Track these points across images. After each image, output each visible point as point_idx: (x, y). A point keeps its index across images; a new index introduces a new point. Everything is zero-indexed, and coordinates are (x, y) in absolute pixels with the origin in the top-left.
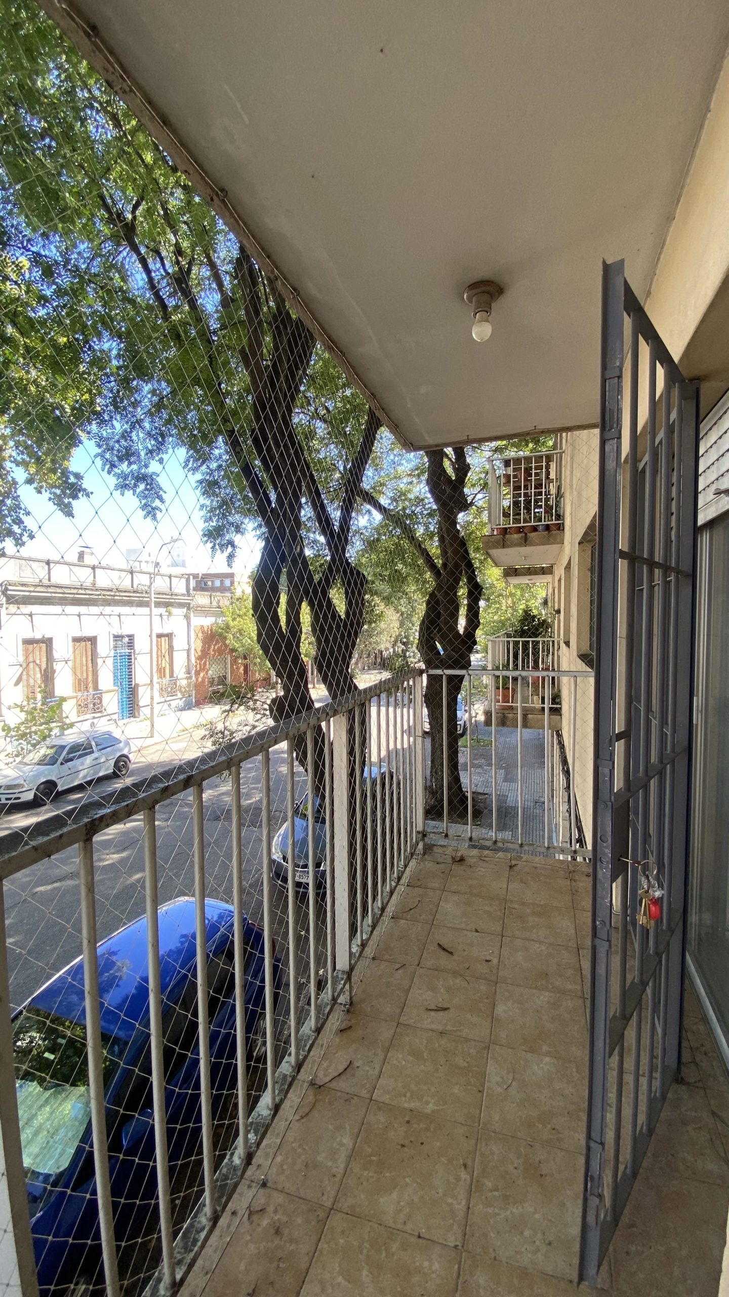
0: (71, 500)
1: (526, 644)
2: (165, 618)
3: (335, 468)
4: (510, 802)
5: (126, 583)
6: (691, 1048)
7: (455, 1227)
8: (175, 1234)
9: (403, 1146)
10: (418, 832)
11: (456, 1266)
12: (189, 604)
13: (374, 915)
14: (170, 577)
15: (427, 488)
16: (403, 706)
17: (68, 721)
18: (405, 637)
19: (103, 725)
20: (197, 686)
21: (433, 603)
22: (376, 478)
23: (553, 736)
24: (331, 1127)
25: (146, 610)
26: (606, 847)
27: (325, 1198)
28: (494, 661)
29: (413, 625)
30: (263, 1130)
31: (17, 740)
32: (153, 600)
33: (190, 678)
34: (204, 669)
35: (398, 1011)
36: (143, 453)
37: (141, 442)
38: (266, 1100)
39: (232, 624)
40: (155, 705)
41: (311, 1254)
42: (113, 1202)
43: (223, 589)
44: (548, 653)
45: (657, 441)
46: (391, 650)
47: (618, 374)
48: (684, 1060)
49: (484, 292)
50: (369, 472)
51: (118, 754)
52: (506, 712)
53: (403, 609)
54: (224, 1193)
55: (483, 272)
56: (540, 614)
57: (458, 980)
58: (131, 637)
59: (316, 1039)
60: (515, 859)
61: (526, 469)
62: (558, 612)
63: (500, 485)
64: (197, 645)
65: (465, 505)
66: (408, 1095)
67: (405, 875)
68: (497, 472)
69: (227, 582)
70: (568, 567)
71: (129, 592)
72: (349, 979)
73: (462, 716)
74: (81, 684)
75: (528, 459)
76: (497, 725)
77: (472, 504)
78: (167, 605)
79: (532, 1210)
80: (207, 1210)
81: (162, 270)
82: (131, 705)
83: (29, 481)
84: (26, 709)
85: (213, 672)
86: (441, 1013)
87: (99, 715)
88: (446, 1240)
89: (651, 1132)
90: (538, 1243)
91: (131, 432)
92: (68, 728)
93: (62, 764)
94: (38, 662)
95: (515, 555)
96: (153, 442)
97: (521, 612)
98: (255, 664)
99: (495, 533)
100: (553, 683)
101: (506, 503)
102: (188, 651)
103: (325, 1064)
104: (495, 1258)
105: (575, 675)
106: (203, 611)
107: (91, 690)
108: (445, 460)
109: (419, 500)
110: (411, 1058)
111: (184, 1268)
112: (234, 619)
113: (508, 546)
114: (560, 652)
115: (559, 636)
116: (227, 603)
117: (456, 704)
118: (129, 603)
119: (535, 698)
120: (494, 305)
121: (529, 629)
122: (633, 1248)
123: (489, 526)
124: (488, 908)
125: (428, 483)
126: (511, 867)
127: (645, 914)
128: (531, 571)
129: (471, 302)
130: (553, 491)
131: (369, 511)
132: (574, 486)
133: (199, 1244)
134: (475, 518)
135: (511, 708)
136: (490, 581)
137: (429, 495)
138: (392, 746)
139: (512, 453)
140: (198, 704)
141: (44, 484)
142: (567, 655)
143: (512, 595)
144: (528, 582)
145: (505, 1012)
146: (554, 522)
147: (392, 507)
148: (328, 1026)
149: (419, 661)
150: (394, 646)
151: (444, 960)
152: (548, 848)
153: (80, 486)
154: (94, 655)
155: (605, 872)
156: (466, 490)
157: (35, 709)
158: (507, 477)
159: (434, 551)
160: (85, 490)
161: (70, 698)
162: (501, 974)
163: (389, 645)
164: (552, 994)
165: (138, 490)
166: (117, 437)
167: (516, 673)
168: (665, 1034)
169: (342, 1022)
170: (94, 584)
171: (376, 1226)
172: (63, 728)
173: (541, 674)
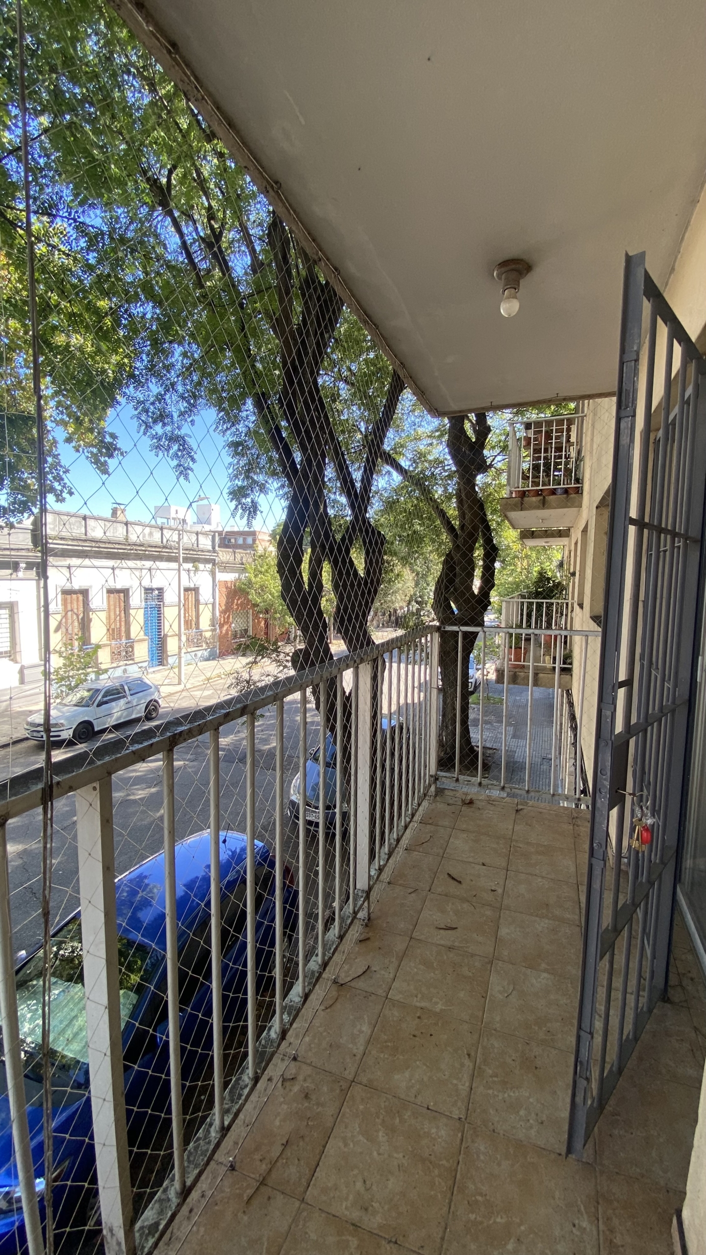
0: (107, 458)
1: (539, 605)
2: (192, 574)
3: (356, 428)
4: (518, 757)
5: (156, 537)
6: (678, 974)
7: (459, 1104)
8: (225, 1085)
9: (414, 1036)
10: (431, 776)
11: (460, 1135)
12: (215, 560)
13: (390, 845)
14: (197, 534)
15: (447, 450)
16: (415, 663)
17: (103, 667)
18: (420, 597)
19: (134, 672)
20: (222, 638)
21: (449, 565)
22: (397, 439)
23: (562, 696)
24: (351, 1017)
25: (174, 565)
26: (605, 780)
27: (347, 1072)
28: (507, 621)
29: (428, 585)
30: (295, 1013)
31: (57, 683)
32: (182, 555)
33: (215, 630)
34: (227, 622)
35: (411, 927)
36: (175, 415)
37: (175, 406)
38: (298, 989)
39: (253, 580)
40: (183, 655)
41: (335, 1116)
42: (181, 1046)
43: (245, 546)
44: (562, 614)
45: (671, 418)
46: (406, 609)
47: (635, 357)
48: (671, 983)
49: (512, 270)
50: (390, 434)
51: (149, 699)
52: (517, 670)
53: (419, 569)
54: (264, 1059)
55: (512, 251)
56: (556, 577)
57: (465, 905)
58: (161, 590)
59: (339, 944)
60: (522, 804)
61: (546, 432)
62: (573, 574)
63: (520, 448)
64: (221, 600)
65: (483, 467)
66: (419, 996)
67: (418, 813)
68: (518, 435)
69: (250, 540)
70: (585, 531)
71: (159, 547)
72: (368, 897)
73: (475, 674)
74: (113, 633)
75: (549, 423)
76: (509, 683)
77: (491, 466)
78: (194, 560)
79: (527, 1094)
80: (250, 1072)
81: (194, 234)
82: (159, 655)
83: (69, 440)
84: (64, 655)
85: (236, 625)
86: (450, 932)
87: (131, 662)
88: (451, 1113)
89: (636, 1039)
90: (531, 1121)
91: (165, 394)
92: (103, 673)
93: (99, 705)
94: (75, 611)
95: (533, 518)
96: (185, 404)
97: (535, 574)
98: (275, 619)
99: (514, 495)
100: (565, 643)
101: (525, 466)
102: (214, 605)
103: (346, 967)
104: (494, 1131)
105: (586, 635)
106: (225, 567)
107: (124, 638)
108: (466, 422)
109: (438, 462)
110: (422, 967)
111: (231, 1116)
112: (256, 576)
113: (526, 509)
114: (574, 613)
115: (573, 598)
116: (250, 560)
117: (468, 662)
118: (160, 558)
119: (547, 658)
120: (522, 282)
121: (544, 590)
122: (616, 1132)
123: (508, 488)
124: (495, 846)
125: (448, 446)
126: (517, 811)
127: (638, 839)
128: (547, 534)
129: (500, 279)
130: (573, 454)
131: (389, 472)
132: (594, 451)
133: (243, 1098)
134: (494, 480)
135: (523, 666)
136: (506, 543)
137: (449, 457)
138: (402, 701)
139: (533, 415)
140: (223, 654)
141: (82, 443)
142: (580, 615)
143: (527, 556)
144: (544, 544)
145: (508, 934)
146: (573, 485)
147: (411, 469)
148: (348, 936)
149: (434, 620)
150: (409, 603)
151: (452, 887)
152: (553, 795)
153: (116, 445)
154: (127, 608)
155: (603, 801)
156: (486, 452)
157: (72, 654)
158: (528, 440)
159: (451, 512)
160: (119, 449)
161: (105, 645)
162: (505, 902)
163: (405, 604)
164: (551, 922)
165: (171, 452)
166: (152, 399)
167: (530, 631)
168: (654, 957)
169: (361, 934)
170: (127, 539)
171: (390, 1097)
172: (99, 672)
173: (553, 633)
